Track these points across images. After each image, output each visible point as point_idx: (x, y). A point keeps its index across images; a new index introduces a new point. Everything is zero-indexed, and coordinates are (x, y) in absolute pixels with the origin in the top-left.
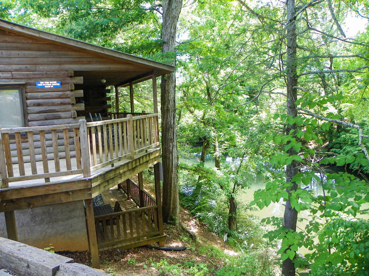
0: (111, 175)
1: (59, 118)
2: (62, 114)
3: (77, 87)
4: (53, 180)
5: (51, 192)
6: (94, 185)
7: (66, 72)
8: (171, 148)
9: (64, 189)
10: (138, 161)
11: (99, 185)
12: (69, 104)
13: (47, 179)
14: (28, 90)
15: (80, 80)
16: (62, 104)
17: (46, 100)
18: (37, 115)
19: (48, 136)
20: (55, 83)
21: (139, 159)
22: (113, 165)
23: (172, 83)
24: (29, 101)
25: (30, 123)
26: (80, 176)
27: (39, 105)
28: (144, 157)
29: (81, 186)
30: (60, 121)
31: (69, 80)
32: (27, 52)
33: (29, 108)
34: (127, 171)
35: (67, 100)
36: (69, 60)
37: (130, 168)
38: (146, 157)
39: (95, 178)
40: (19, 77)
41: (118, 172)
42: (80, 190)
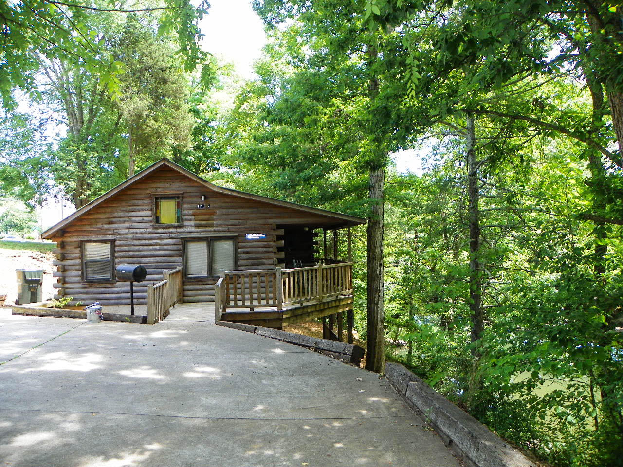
0: (300, 312)
1: (263, 264)
2: (266, 261)
3: (279, 238)
4: (256, 310)
5: (253, 318)
6: (284, 316)
7: (270, 226)
8: (376, 299)
9: (263, 317)
10: (326, 304)
11: (289, 318)
12: (271, 252)
13: (252, 309)
14: (239, 240)
15: (282, 232)
16: (266, 252)
17: (254, 249)
18: (245, 261)
19: (254, 279)
20: (261, 235)
21: (328, 302)
22: (302, 304)
23: (379, 228)
24: (240, 250)
25: (240, 267)
26: (275, 309)
27: (247, 253)
28: (333, 302)
29: (275, 316)
30: (264, 267)
31: (272, 232)
32: (240, 210)
33: (239, 255)
34: (314, 311)
35: (271, 249)
36: (273, 215)
37: (317, 309)
38: (336, 303)
39: (286, 311)
40: (234, 230)
41: (305, 310)
42: (274, 319)
